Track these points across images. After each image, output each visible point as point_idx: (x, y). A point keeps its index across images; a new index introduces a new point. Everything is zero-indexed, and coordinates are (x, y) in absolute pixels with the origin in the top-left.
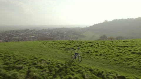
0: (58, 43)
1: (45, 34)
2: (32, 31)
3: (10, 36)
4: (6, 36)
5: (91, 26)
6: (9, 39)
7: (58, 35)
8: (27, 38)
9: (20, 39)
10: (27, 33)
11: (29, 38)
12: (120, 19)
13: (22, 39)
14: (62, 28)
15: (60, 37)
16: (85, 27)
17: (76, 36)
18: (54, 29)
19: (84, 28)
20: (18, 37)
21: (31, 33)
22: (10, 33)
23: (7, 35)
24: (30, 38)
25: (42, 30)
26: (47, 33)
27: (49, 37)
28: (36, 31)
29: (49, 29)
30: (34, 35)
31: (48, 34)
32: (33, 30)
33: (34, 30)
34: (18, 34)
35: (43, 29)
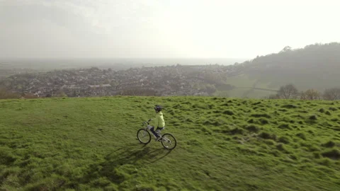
0: (187, 107)
1: (136, 80)
2: (105, 71)
3: (56, 83)
4: (48, 84)
5: (247, 63)
6: (53, 90)
7: (166, 83)
8: (93, 89)
9: (77, 89)
10: (95, 78)
11: (97, 88)
12: (326, 45)
13: (83, 91)
14: (176, 65)
15: (170, 88)
16: (233, 64)
17: (209, 85)
18: (156, 68)
19: (230, 66)
20: (72, 86)
21: (103, 76)
22: (56, 77)
23: (51, 81)
24: (101, 88)
25: (127, 71)
26: (140, 78)
27: (143, 86)
28: (116, 73)
29: (144, 68)
30: (110, 81)
31: (142, 80)
32: (107, 69)
33: (110, 70)
34: (74, 78)
35: (131, 69)
